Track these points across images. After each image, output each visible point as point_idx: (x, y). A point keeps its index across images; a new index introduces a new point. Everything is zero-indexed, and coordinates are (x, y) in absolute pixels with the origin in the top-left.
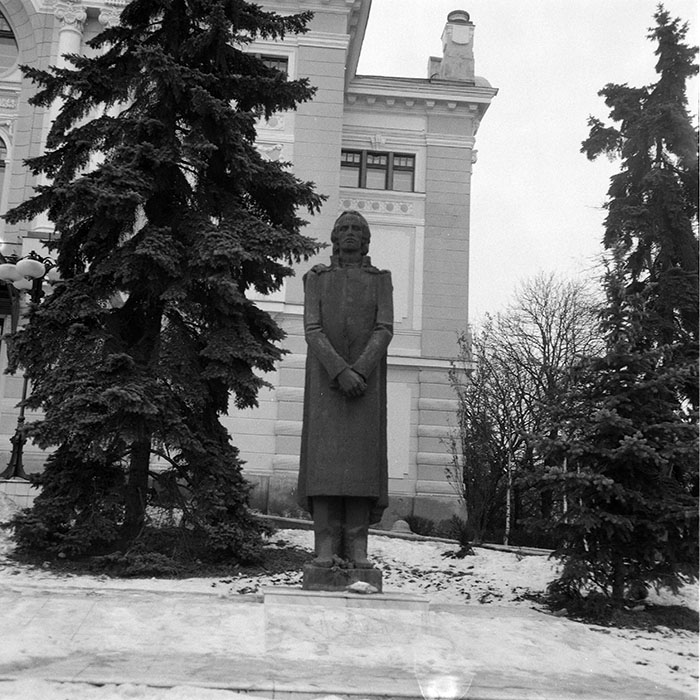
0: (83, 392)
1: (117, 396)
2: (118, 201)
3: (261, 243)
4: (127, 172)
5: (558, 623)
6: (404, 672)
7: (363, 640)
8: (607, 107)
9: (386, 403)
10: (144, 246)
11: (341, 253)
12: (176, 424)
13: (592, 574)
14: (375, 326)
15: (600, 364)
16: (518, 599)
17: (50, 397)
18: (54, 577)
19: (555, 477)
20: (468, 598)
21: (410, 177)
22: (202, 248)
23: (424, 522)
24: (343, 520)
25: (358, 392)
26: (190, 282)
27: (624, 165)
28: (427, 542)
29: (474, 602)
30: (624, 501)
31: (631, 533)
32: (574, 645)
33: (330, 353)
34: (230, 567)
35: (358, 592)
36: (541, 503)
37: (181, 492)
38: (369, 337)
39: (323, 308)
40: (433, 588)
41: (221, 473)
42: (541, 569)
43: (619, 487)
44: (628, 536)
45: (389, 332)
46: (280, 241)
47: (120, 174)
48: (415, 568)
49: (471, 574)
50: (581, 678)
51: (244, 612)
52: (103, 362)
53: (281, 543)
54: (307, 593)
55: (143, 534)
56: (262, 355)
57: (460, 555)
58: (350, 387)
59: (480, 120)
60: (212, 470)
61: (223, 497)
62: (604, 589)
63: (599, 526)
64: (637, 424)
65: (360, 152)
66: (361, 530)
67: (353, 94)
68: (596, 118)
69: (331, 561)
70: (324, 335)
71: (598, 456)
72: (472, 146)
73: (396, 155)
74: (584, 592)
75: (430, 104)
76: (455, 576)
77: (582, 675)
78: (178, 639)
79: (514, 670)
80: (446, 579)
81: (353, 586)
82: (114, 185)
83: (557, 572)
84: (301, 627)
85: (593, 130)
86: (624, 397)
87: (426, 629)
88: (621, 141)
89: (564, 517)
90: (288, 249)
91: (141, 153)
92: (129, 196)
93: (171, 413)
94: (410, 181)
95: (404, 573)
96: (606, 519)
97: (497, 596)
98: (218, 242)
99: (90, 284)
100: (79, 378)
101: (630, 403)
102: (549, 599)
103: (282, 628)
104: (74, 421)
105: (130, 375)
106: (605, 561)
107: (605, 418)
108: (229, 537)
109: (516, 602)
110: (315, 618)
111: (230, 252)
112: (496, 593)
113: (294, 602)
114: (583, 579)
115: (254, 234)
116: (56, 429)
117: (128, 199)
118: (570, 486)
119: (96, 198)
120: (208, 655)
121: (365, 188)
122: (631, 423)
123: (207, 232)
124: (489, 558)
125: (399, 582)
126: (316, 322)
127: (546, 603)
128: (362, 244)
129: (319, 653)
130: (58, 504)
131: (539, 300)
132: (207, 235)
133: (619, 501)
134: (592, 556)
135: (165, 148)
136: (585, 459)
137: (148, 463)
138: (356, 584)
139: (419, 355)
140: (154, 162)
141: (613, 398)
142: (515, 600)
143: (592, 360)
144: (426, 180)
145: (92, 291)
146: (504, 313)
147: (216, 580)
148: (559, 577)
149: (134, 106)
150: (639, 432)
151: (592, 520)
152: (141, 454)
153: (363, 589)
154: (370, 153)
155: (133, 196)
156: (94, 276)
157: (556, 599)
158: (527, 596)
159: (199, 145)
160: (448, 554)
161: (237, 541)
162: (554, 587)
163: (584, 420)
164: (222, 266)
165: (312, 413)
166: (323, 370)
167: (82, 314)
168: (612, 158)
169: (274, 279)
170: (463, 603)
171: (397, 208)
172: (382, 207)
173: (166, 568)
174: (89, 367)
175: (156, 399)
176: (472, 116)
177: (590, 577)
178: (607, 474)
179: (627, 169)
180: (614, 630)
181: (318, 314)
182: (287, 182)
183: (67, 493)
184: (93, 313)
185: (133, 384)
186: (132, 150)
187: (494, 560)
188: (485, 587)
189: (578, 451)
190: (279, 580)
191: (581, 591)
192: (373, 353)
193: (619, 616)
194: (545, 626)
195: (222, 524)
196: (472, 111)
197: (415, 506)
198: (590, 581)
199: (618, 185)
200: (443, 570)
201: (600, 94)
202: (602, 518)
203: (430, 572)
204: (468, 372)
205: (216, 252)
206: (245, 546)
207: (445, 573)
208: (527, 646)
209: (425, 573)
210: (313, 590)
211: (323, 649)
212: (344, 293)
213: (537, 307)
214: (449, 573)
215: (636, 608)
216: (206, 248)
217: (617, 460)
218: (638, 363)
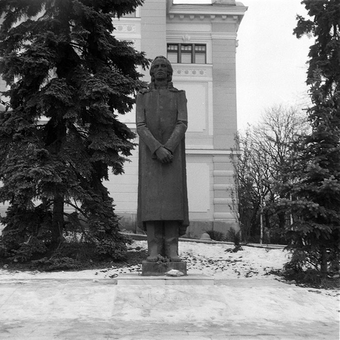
0: (22, 171)
1: (38, 173)
2: (36, 65)
3: (118, 85)
4: (40, 49)
5: (290, 289)
6: (195, 326)
7: (173, 305)
8: (306, 10)
9: (185, 166)
10: (50, 90)
11: (156, 81)
12: (75, 186)
13: (309, 259)
14: (177, 122)
15: (309, 139)
16: (267, 274)
17: (5, 175)
18: (8, 273)
19: (284, 204)
20: (239, 274)
21: (204, 56)
22: (85, 89)
23: (217, 234)
24: (164, 234)
25: (168, 160)
26: (80, 108)
27: (316, 40)
28: (217, 244)
29: (242, 277)
30: (325, 216)
31: (330, 234)
32: (300, 302)
33: (151, 138)
34: (108, 263)
35: (172, 276)
36: (279, 222)
37: (81, 222)
38: (173, 128)
39: (146, 114)
40: (220, 270)
41: (102, 212)
42: (279, 257)
43: (323, 208)
44: (329, 236)
45: (185, 125)
46: (128, 84)
47: (35, 50)
48: (210, 259)
49: (241, 261)
50: (306, 324)
51: (104, 291)
52: (32, 154)
53: (138, 248)
54: (143, 277)
55: (60, 247)
56: (123, 145)
57: (235, 251)
58: (163, 158)
59: (239, 24)
60: (97, 210)
61: (103, 225)
62: (316, 266)
63: (312, 231)
64: (332, 172)
65: (177, 44)
66: (174, 240)
67: (172, 14)
68: (300, 15)
69: (156, 258)
70: (147, 128)
71: (310, 192)
72: (236, 38)
73: (196, 45)
74: (304, 268)
75: (213, 17)
76: (232, 262)
77: (306, 322)
78: (61, 310)
79: (264, 321)
80: (227, 264)
81: (170, 272)
82: (33, 56)
83: (289, 258)
84: (137, 299)
85: (299, 22)
86: (323, 157)
87: (211, 297)
88: (314, 27)
89: (291, 226)
90: (133, 88)
91: (47, 38)
92: (41, 62)
93: (72, 180)
94: (204, 58)
95: (204, 262)
96: (316, 227)
97: (255, 273)
98: (94, 84)
99: (25, 112)
100: (19, 164)
101: (327, 160)
102: (285, 273)
103: (125, 300)
104: (16, 187)
105: (47, 160)
106: (316, 251)
107: (313, 169)
108: (107, 247)
109: (266, 276)
110: (145, 293)
111: (101, 89)
112: (255, 271)
113: (135, 283)
114: (303, 262)
115: (113, 80)
116: (6, 192)
117: (41, 63)
118: (294, 209)
119: (23, 63)
120: (75, 320)
121: (181, 63)
122: (328, 171)
123: (88, 79)
124: (251, 251)
125: (201, 268)
126: (143, 121)
127: (283, 275)
128: (168, 75)
129: (144, 316)
130: (12, 234)
131: (274, 119)
132: (87, 81)
133: (323, 216)
134: (308, 248)
135: (62, 34)
136: (302, 193)
137: (63, 209)
138: (171, 271)
139: (212, 148)
140: (55, 42)
141: (317, 157)
142: (265, 275)
143: (304, 137)
144: (213, 57)
145: (25, 116)
146: (256, 126)
147: (98, 271)
148: (290, 260)
149: (45, 14)
150: (332, 176)
151: (308, 228)
152: (59, 204)
153: (175, 274)
154: (182, 45)
155: (44, 62)
156: (26, 108)
157: (289, 273)
158: (272, 272)
159: (80, 32)
160: (228, 250)
161: (112, 249)
162: (287, 266)
163: (300, 171)
164: (99, 97)
165: (143, 174)
166: (147, 148)
167: (19, 129)
168: (309, 36)
169: (128, 106)
170: (236, 278)
171: (198, 72)
172: (190, 72)
173: (71, 265)
174: (25, 157)
175: (62, 173)
176: (235, 22)
177: (308, 260)
178: (315, 202)
179: (318, 42)
180: (323, 291)
181: (143, 117)
182: (130, 52)
183: (17, 227)
184: (26, 128)
185: (48, 165)
186: (42, 36)
187: (253, 252)
188: (248, 268)
189: (298, 189)
190: (133, 269)
191: (303, 268)
192: (176, 137)
193: (325, 282)
194: (283, 291)
195: (103, 240)
196: (235, 20)
197: (214, 226)
198: (307, 262)
199: (313, 51)
200: (226, 259)
201: (302, 3)
202: (313, 227)
203: (218, 261)
204: (239, 156)
205: (93, 90)
206: (116, 251)
207: (226, 261)
208: (272, 304)
209: (215, 261)
210: (147, 275)
211: (147, 312)
212: (158, 104)
213: (273, 122)
214: (229, 261)
215: (334, 276)
216: (88, 88)
217: (320, 193)
218: (331, 137)
